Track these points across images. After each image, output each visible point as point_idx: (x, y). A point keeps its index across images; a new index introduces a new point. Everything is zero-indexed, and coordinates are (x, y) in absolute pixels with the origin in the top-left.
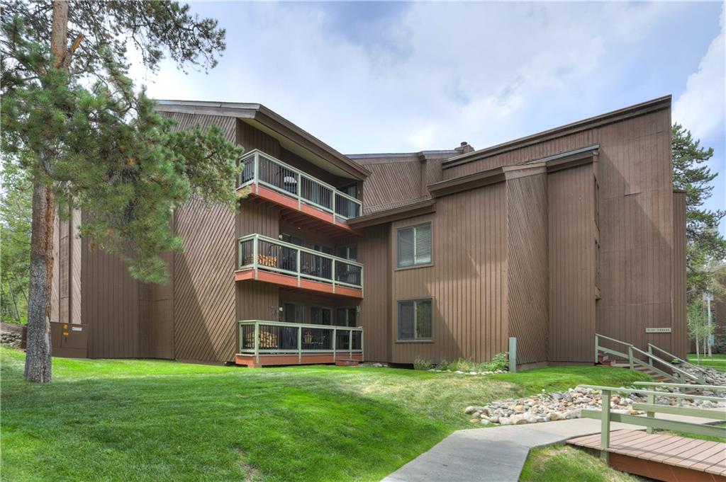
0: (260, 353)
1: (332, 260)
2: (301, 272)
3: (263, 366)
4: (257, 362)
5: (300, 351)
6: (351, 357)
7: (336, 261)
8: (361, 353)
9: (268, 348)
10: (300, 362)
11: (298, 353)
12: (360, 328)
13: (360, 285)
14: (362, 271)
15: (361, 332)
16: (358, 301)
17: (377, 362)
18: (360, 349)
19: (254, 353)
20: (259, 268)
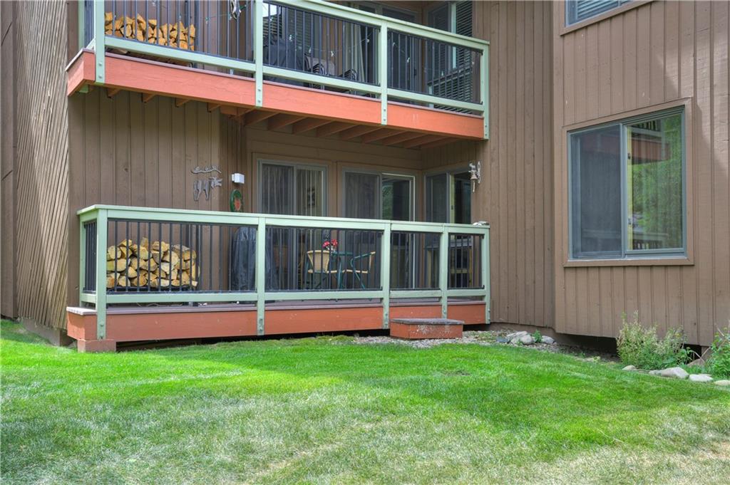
0: (109, 305)
1: (379, 28)
2: (265, 62)
3: (122, 347)
4: (101, 332)
5: (261, 294)
6: (445, 310)
7: (390, 32)
8: (482, 298)
9: (165, 289)
10: (260, 330)
11: (255, 303)
12: (476, 227)
13: (477, 101)
14: (484, 60)
15: (482, 236)
16: (473, 146)
17: (522, 326)
18: (480, 287)
19: (92, 305)
20: (109, 50)
